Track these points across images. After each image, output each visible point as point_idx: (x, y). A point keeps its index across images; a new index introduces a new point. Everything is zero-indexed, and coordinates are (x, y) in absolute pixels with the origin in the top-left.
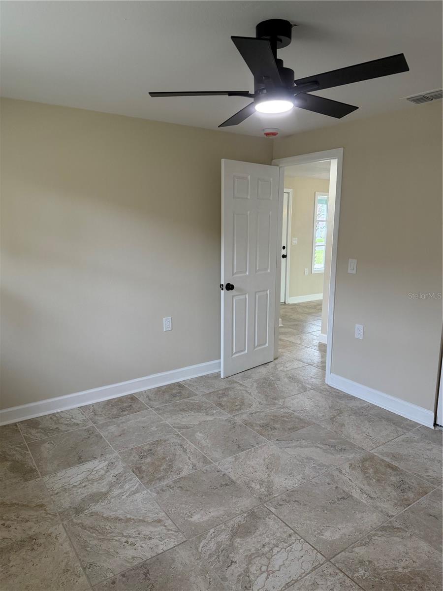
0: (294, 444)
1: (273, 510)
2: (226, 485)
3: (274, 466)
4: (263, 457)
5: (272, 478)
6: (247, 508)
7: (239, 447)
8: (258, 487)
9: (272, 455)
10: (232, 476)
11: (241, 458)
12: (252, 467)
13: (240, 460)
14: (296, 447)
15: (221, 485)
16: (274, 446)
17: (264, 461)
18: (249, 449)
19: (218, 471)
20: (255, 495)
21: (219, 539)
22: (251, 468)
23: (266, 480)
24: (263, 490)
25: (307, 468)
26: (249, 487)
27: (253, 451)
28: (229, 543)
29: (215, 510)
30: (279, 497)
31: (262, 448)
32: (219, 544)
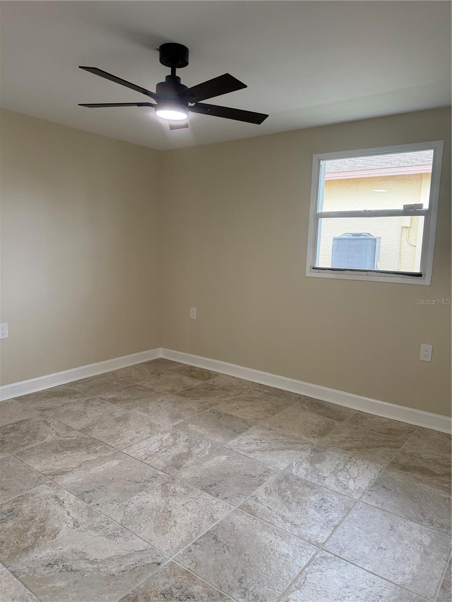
0: (130, 562)
1: (160, 473)
2: (210, 486)
3: (162, 516)
4: (178, 526)
5: (163, 501)
6: (184, 471)
7: (215, 538)
8: (177, 489)
9: (165, 533)
10: (209, 497)
11: (206, 519)
12: (188, 511)
13: (206, 517)
14: (130, 555)
15: (215, 484)
16: (164, 550)
17: (175, 522)
18: (201, 538)
19: (226, 498)
20: (179, 481)
21: (199, 450)
22: (190, 508)
23: (170, 497)
24: (172, 487)
25: (119, 521)
26: (187, 487)
27: (194, 535)
28: (192, 449)
29: (211, 465)
30: (155, 483)
31: (182, 542)
32: (198, 447)
